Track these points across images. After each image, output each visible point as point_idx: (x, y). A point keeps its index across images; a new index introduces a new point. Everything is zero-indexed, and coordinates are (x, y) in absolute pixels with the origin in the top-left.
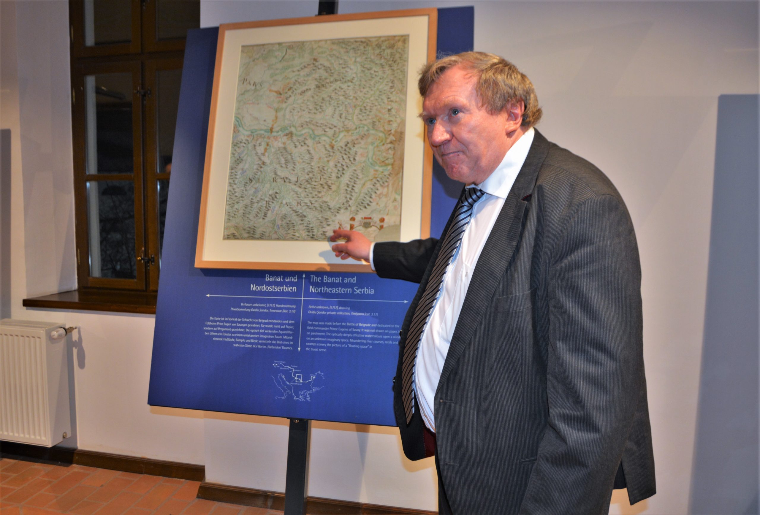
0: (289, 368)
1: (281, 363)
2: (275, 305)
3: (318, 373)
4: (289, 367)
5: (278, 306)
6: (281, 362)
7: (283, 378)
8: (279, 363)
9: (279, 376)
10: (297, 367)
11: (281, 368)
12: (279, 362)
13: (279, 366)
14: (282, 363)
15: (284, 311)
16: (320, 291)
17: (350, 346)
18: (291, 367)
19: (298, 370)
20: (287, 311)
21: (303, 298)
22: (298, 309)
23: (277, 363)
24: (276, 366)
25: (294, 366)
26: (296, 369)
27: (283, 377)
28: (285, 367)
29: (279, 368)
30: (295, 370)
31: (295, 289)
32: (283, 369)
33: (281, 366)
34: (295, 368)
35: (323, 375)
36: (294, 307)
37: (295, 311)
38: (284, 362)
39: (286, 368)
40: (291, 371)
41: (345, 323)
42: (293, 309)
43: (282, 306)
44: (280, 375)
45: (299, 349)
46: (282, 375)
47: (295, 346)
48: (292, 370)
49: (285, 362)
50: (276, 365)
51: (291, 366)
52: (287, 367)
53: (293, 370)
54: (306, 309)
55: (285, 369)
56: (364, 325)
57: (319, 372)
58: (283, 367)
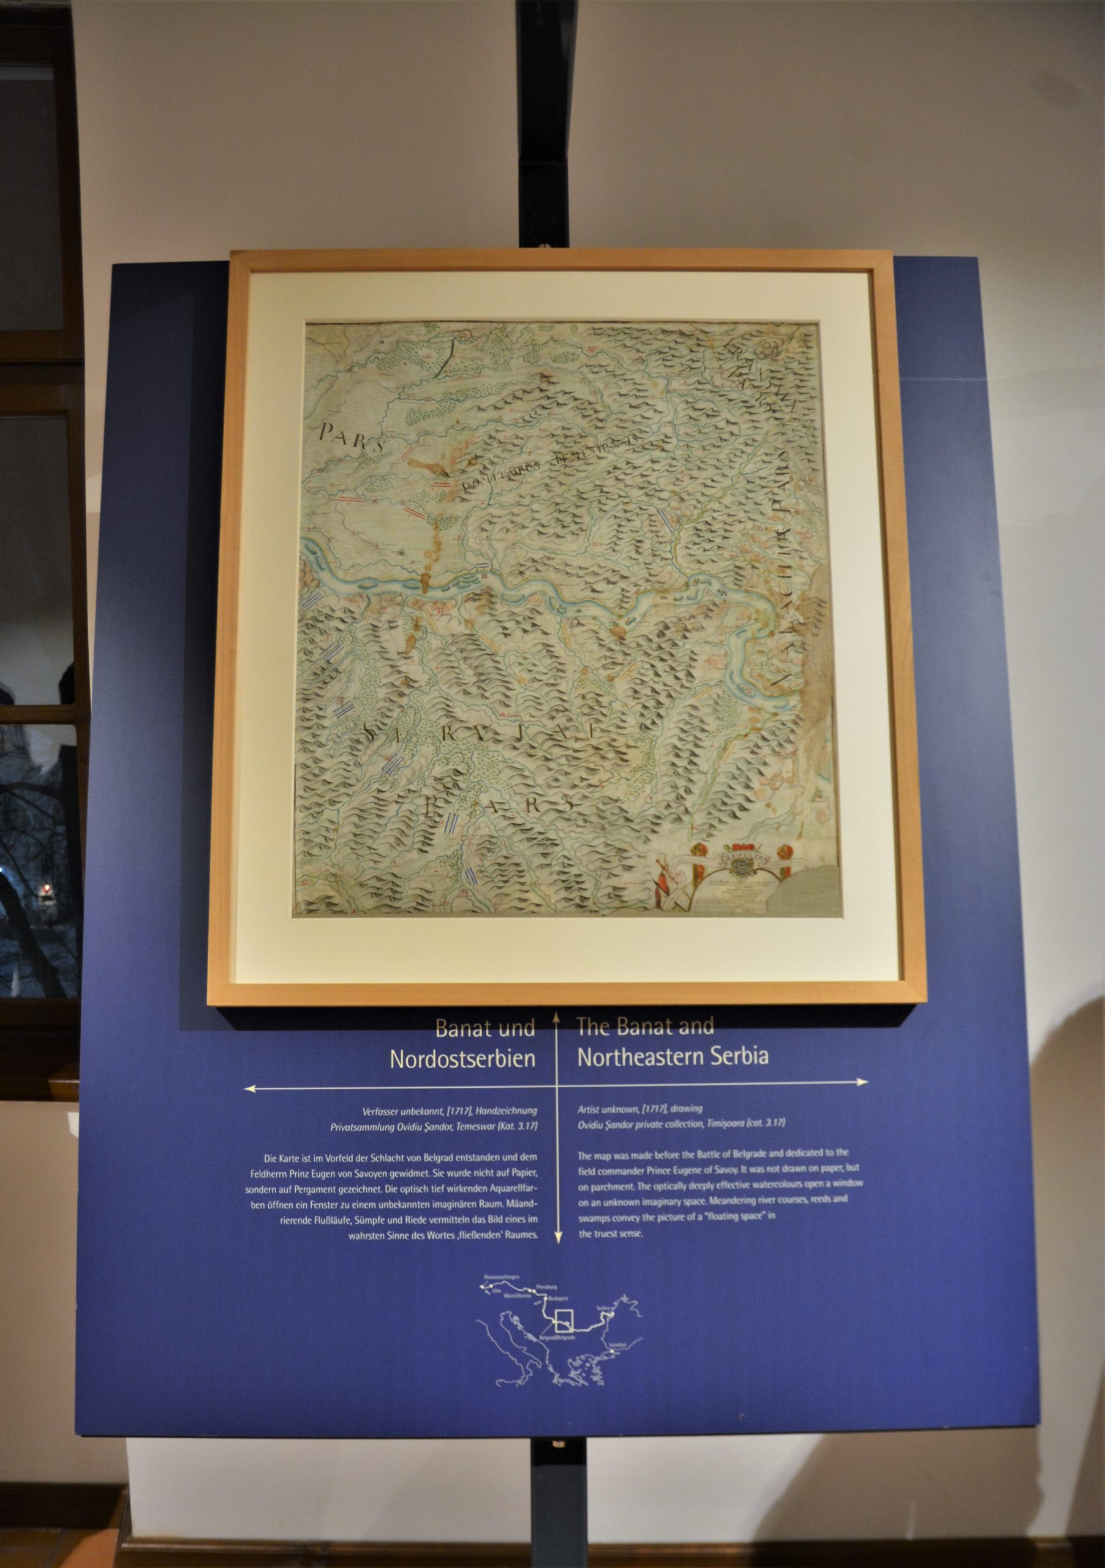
0: (532, 1293)
1: (505, 1279)
2: (474, 1111)
3: (622, 1302)
4: (530, 1290)
5: (481, 1111)
6: (506, 1277)
7: (515, 1323)
8: (500, 1281)
9: (502, 1319)
10: (555, 1287)
11: (506, 1296)
12: (498, 1278)
13: (499, 1291)
14: (509, 1281)
15: (502, 1126)
16: (608, 1064)
17: (711, 1216)
18: (539, 1291)
19: (559, 1296)
20: (510, 1127)
21: (557, 1086)
22: (545, 1117)
23: (491, 1281)
24: (490, 1290)
25: (548, 1287)
26: (553, 1296)
27: (516, 1320)
28: (518, 1292)
29: (501, 1295)
30: (551, 1298)
31: (530, 1058)
32: (514, 1296)
33: (504, 1288)
34: (550, 1293)
35: (635, 1307)
36: (534, 1112)
37: (535, 1125)
38: (513, 1277)
39: (522, 1293)
40: (537, 1300)
41: (690, 1151)
42: (529, 1118)
43: (495, 1111)
44: (506, 1316)
45: (558, 1235)
46: (512, 1317)
47: (545, 1228)
48: (542, 1298)
49: (518, 1277)
50: (491, 1286)
51: (538, 1286)
52: (526, 1292)
53: (546, 1299)
54: (570, 1118)
55: (520, 1296)
56: (748, 1155)
57: (625, 1299)
58: (514, 1292)
